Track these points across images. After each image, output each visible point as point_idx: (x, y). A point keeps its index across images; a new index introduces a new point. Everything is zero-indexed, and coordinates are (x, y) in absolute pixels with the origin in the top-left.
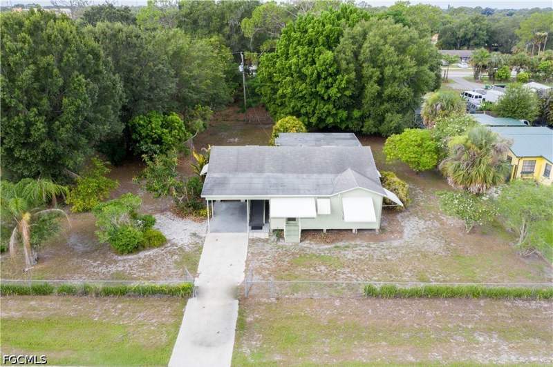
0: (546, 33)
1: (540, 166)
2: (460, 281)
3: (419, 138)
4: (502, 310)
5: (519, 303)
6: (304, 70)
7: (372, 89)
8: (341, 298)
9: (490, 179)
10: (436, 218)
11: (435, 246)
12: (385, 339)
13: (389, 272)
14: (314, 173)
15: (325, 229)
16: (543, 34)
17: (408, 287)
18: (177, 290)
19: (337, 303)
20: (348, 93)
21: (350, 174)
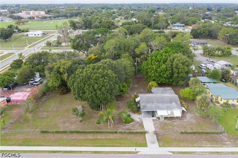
0: (229, 35)
1: (220, 98)
2: (200, 130)
3: (189, 92)
4: (208, 136)
5: (212, 135)
6: (157, 69)
7: (176, 75)
8: (176, 134)
9: (206, 107)
10: (194, 113)
11: (194, 121)
12: (186, 142)
13: (185, 128)
14: (165, 103)
15: (169, 117)
16: (227, 35)
17: (189, 131)
18: (143, 132)
19: (175, 135)
20: (169, 76)
21: (174, 104)
